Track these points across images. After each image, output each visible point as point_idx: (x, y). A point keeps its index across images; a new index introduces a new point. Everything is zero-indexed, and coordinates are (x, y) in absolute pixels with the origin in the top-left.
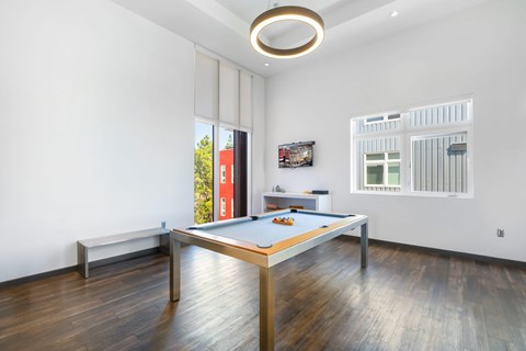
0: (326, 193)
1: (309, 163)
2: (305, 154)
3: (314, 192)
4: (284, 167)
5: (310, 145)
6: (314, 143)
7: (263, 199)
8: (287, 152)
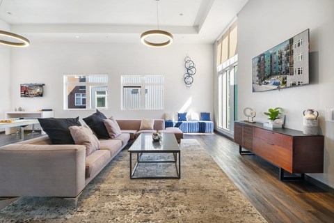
0: (51, 110)
1: (41, 95)
2: (38, 90)
3: (43, 110)
4: (25, 96)
5: (41, 86)
6: (44, 85)
7: (6, 115)
8: (26, 88)
